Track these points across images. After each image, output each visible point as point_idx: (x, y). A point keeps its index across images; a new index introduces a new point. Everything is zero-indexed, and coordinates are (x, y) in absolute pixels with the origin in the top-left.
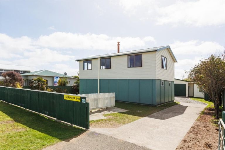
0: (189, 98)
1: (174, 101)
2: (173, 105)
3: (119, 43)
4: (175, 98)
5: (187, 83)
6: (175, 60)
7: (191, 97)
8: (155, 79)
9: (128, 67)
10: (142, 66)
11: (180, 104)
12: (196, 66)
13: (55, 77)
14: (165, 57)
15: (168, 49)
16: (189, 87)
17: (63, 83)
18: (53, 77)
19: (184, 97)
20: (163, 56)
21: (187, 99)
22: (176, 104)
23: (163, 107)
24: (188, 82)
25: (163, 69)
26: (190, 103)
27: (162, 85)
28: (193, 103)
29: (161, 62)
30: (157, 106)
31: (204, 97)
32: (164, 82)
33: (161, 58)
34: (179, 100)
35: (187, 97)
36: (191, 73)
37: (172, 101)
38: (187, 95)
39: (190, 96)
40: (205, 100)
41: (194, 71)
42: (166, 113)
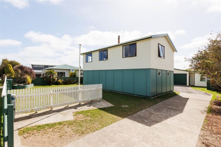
0: (190, 87)
1: (173, 91)
2: (171, 97)
3: (119, 36)
4: (174, 87)
5: (187, 73)
6: (174, 50)
7: (192, 85)
8: (149, 69)
9: (123, 58)
10: (136, 56)
11: (179, 95)
12: (199, 52)
13: (71, 70)
14: (162, 46)
15: (166, 37)
16: (189, 77)
17: (73, 75)
18: (70, 70)
19: (184, 86)
20: (161, 45)
21: (187, 88)
22: (174, 95)
23: (158, 100)
24: (189, 71)
25: (160, 58)
26: (191, 93)
27: (159, 75)
28: (195, 93)
29: (158, 50)
30: (152, 98)
31: (206, 86)
32: (161, 72)
33: (158, 46)
34: (179, 89)
35: (188, 86)
36: (192, 61)
37: (170, 91)
38: (188, 84)
39: (190, 85)
40: (207, 89)
41: (196, 58)
42: (158, 110)
